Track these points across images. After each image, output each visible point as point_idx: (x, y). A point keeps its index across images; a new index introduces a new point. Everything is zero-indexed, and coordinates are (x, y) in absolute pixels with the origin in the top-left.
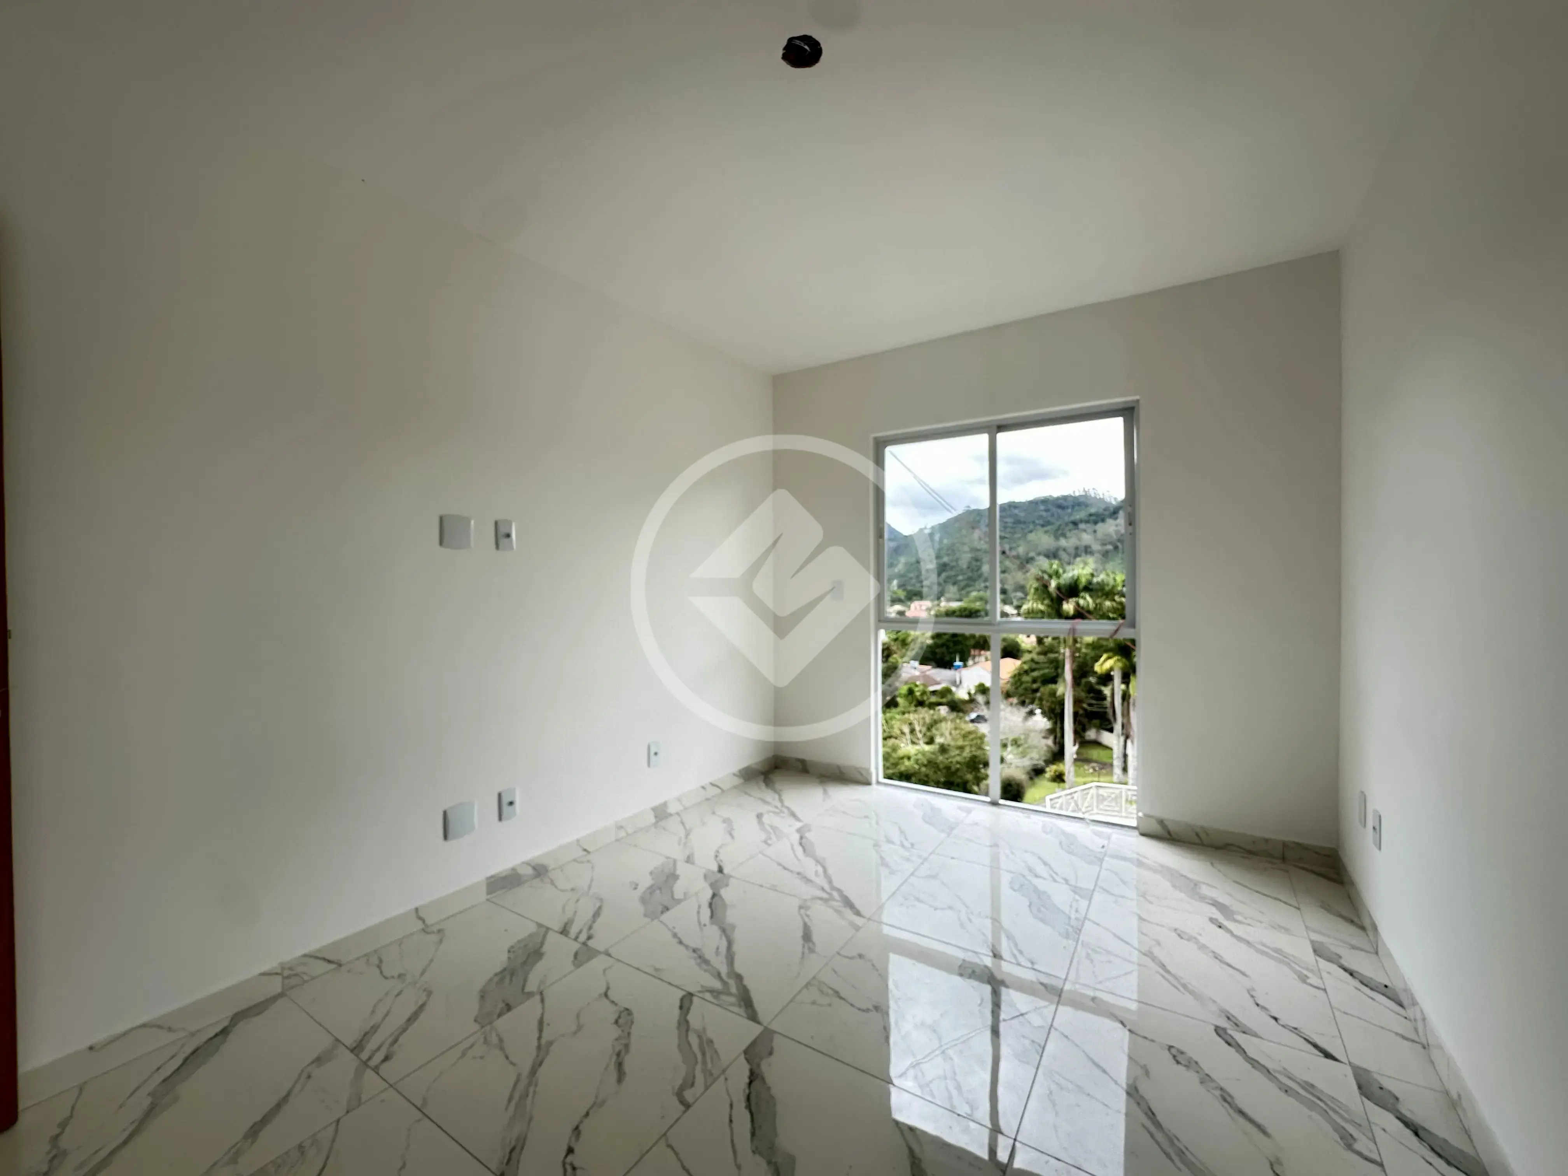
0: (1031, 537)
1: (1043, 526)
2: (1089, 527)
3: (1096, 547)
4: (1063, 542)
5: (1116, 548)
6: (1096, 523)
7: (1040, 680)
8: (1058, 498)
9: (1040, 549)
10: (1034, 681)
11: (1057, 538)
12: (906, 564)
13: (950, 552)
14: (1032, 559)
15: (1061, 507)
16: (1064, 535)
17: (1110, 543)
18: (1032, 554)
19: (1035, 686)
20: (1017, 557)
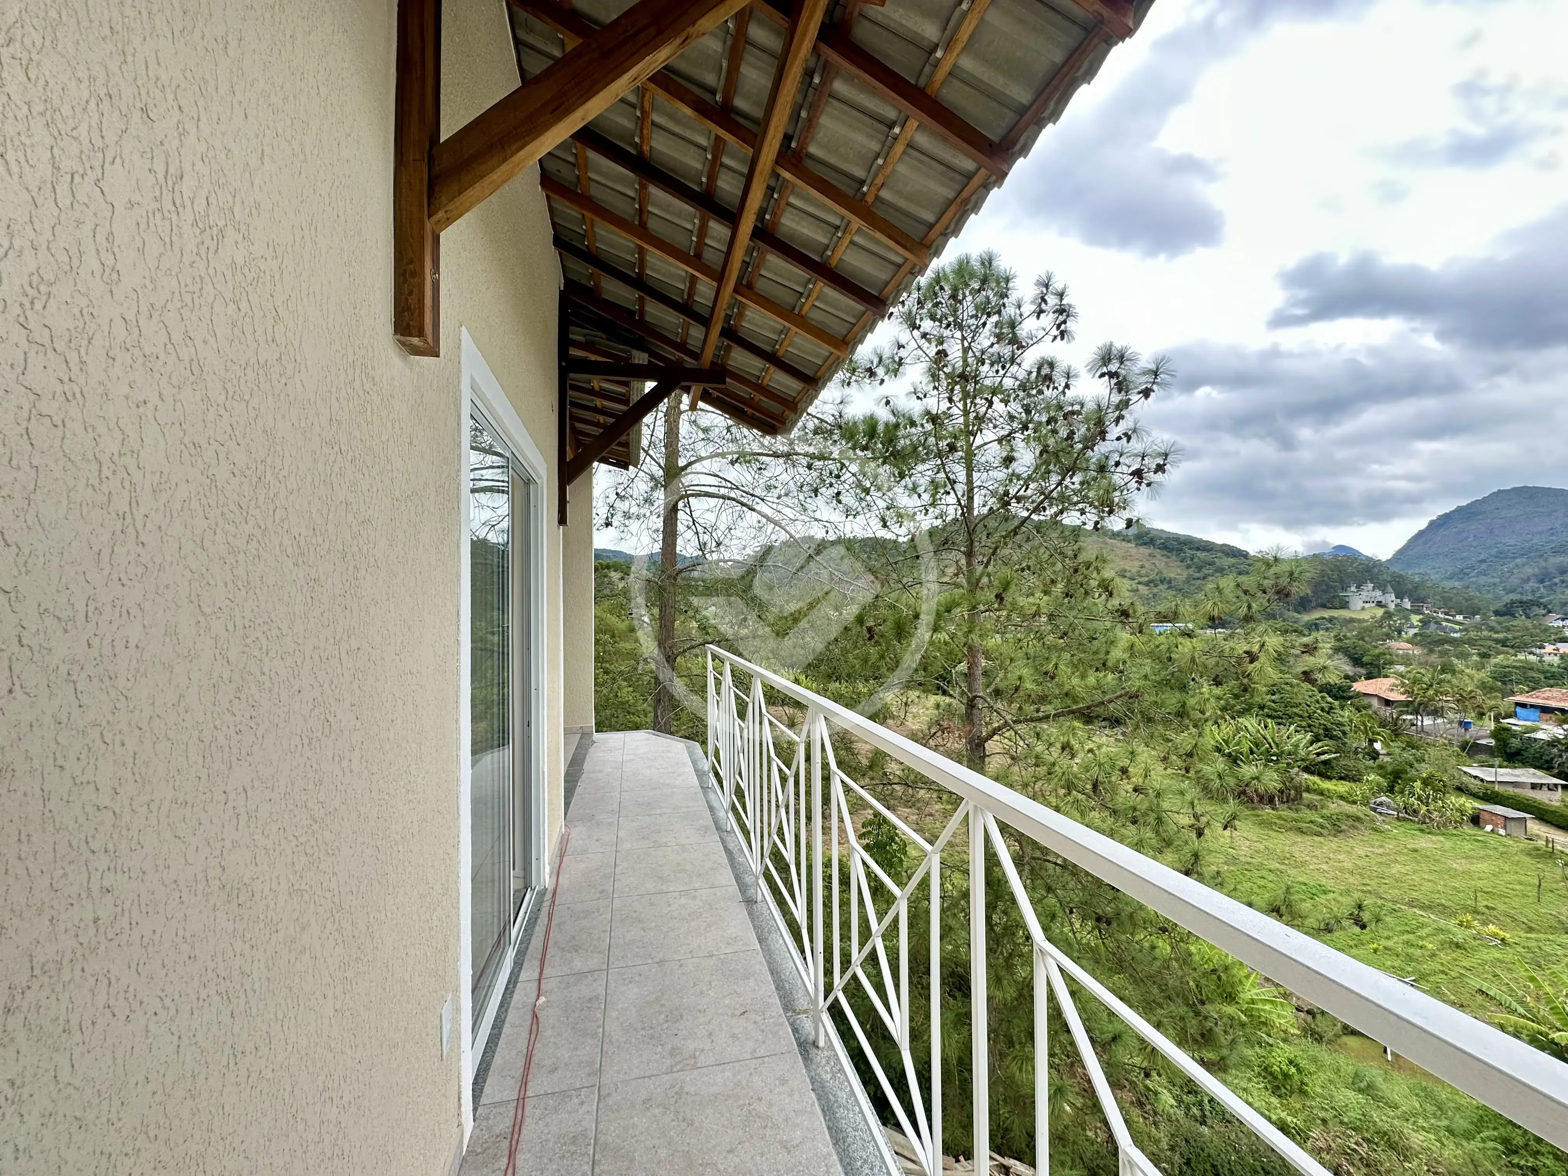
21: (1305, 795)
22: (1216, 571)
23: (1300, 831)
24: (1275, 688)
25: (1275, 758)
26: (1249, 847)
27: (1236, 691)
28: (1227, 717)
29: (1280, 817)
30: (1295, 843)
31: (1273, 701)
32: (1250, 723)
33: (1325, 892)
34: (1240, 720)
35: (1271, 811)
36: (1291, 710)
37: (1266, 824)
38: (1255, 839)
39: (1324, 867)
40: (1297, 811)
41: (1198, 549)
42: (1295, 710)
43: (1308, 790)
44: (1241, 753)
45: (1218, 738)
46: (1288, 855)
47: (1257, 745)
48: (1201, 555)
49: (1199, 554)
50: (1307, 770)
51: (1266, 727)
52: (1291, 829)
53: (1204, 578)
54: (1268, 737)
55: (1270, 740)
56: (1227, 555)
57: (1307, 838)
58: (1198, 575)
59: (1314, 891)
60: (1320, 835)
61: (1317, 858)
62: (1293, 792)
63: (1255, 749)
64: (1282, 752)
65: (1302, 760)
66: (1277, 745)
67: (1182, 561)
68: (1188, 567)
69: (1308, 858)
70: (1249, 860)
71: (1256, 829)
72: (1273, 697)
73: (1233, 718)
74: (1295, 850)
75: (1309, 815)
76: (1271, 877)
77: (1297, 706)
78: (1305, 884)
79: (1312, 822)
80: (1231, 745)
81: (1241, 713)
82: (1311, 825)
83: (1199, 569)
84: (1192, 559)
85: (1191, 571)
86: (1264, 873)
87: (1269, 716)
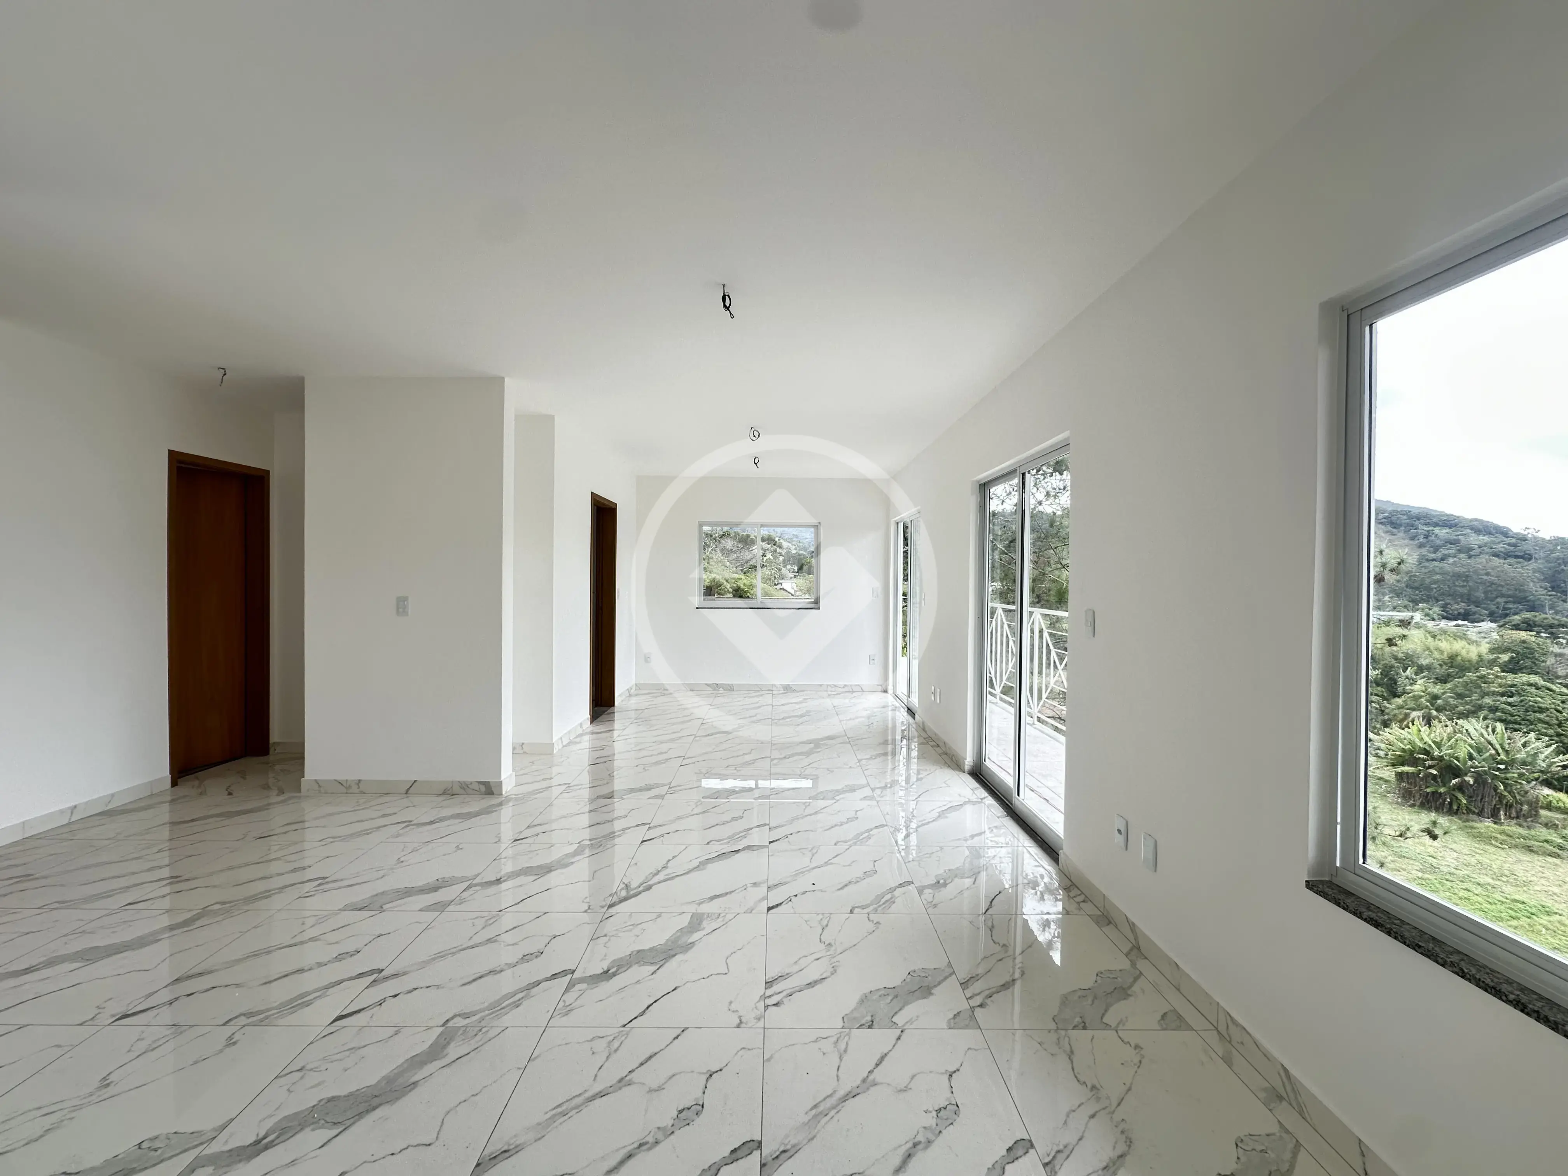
21: (1543, 812)
22: (1460, 551)
23: (1530, 849)
24: (1513, 689)
25: (1502, 767)
26: (1457, 859)
27: (1460, 690)
28: (1443, 718)
29: (1503, 833)
30: (1520, 861)
31: (1510, 704)
32: (1474, 727)
33: (1548, 913)
34: (1460, 722)
35: (1493, 825)
36: (1532, 716)
37: (1479, 837)
38: (1465, 851)
39: (1556, 890)
40: (1529, 828)
41: (1436, 525)
42: (1538, 715)
43: (1549, 807)
44: (1457, 759)
45: (1426, 739)
46: (1507, 873)
47: (1479, 751)
48: (1443, 533)
49: (1437, 530)
50: (1548, 783)
51: (1494, 731)
52: (1516, 846)
53: (1442, 559)
54: (1494, 742)
55: (1498, 747)
56: (1478, 531)
57: (1536, 857)
58: (1433, 556)
59: (1534, 910)
60: (1558, 856)
61: (1548, 879)
62: (1525, 807)
63: (1475, 754)
64: (1513, 761)
65: (1542, 772)
66: (1507, 752)
67: (1412, 538)
68: (1421, 546)
69: (1534, 878)
70: (1453, 870)
71: (1469, 842)
72: (1510, 700)
73: (1451, 720)
74: (1519, 869)
75: (1543, 833)
76: (1479, 890)
77: (1541, 710)
78: (1523, 903)
79: (1547, 841)
80: (1443, 748)
81: (1465, 715)
82: (1546, 845)
83: (1436, 549)
84: (1426, 537)
85: (1424, 551)
86: (1472, 887)
87: (1501, 720)
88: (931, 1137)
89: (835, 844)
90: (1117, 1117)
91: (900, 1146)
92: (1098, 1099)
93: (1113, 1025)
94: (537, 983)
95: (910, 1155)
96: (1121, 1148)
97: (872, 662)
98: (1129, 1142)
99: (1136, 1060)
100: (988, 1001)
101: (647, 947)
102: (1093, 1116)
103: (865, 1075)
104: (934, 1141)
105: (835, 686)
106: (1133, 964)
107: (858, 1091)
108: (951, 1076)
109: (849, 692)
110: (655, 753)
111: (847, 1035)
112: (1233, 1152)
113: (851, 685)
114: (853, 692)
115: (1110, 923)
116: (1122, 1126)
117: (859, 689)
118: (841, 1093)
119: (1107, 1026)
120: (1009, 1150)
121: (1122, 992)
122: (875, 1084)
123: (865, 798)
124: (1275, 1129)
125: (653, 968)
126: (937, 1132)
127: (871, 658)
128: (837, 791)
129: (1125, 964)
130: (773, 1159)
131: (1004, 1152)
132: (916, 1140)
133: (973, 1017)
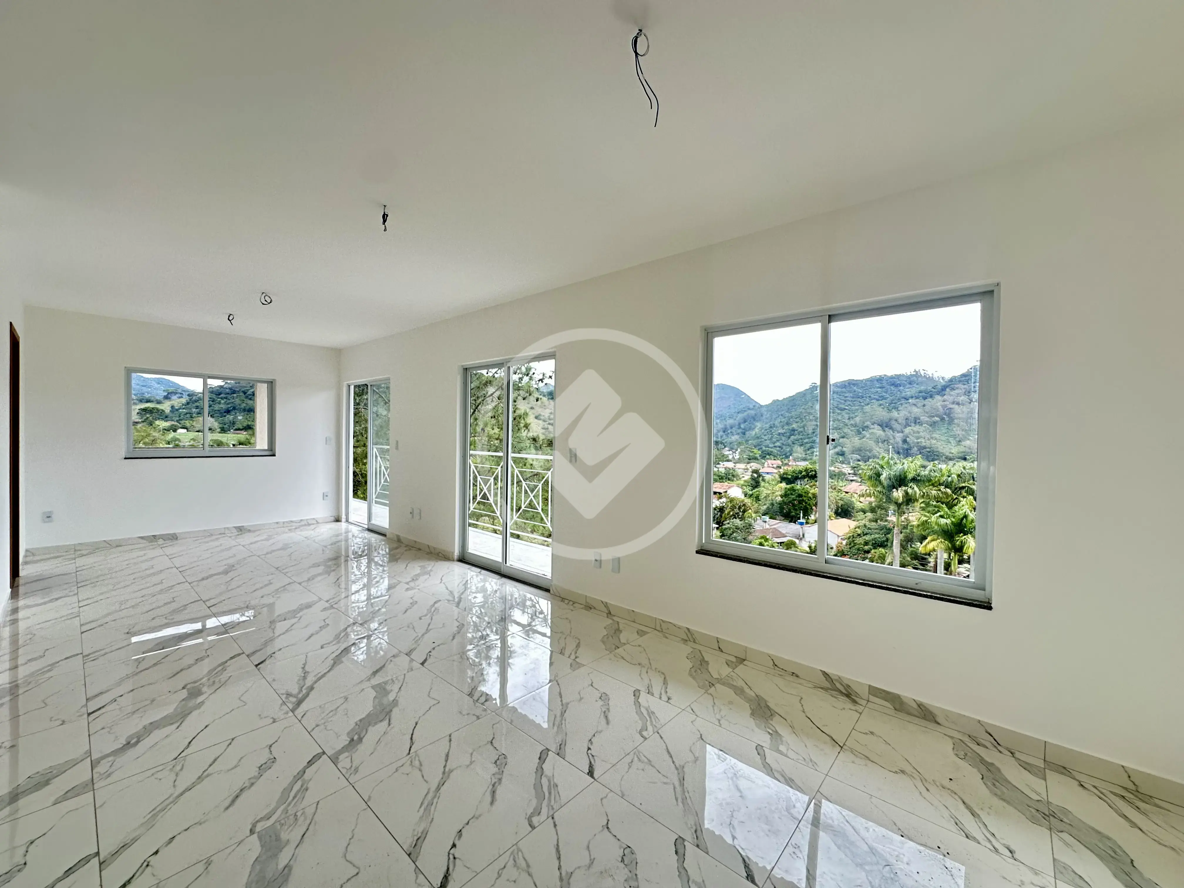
0: (867, 408)
1: (878, 400)
2: (920, 402)
3: (925, 418)
4: (895, 414)
5: (942, 419)
6: (925, 398)
7: (871, 543)
8: (892, 377)
9: (875, 419)
10: (866, 543)
11: (890, 411)
12: (762, 428)
13: (798, 420)
14: (867, 427)
15: (894, 385)
16: (896, 408)
17: (937, 416)
18: (868, 423)
19: (866, 548)
20: (855, 425)
88: (499, 777)
89: (322, 647)
90: (653, 668)
91: (486, 791)
92: (644, 667)
93: (626, 642)
94: (301, 773)
95: (494, 792)
96: (663, 676)
97: (325, 497)
98: (663, 673)
99: (643, 649)
100: (577, 655)
101: (363, 716)
102: (647, 672)
103: (443, 770)
104: (502, 778)
105: (292, 521)
106: (613, 620)
107: (444, 779)
108: (492, 743)
109: (305, 525)
110: (161, 603)
111: (416, 755)
112: (688, 661)
113: (307, 520)
114: (309, 525)
115: (591, 608)
116: (657, 670)
117: (314, 522)
118: (433, 789)
119: (625, 644)
120: (540, 758)
121: (618, 631)
122: (451, 771)
123: (325, 609)
124: (692, 650)
125: (386, 723)
126: (501, 772)
127: (325, 495)
128: (294, 611)
129: (610, 621)
130: (414, 847)
131: (538, 761)
132: (493, 783)
133: (578, 663)
